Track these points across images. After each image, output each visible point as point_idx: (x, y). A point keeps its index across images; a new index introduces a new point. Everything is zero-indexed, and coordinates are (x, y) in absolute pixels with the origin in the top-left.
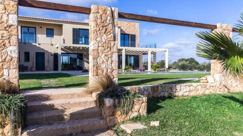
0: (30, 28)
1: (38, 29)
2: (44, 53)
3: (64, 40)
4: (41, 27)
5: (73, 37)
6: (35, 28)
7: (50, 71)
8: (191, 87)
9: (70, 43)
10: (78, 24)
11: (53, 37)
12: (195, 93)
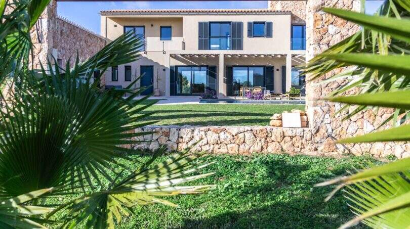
0: (136, 28)
1: (148, 28)
2: (152, 67)
3: (184, 43)
4: (152, 25)
5: (199, 37)
6: (144, 27)
7: (160, 96)
8: (222, 134)
9: (193, 48)
10: (208, 14)
11: (171, 40)
12: (232, 148)
